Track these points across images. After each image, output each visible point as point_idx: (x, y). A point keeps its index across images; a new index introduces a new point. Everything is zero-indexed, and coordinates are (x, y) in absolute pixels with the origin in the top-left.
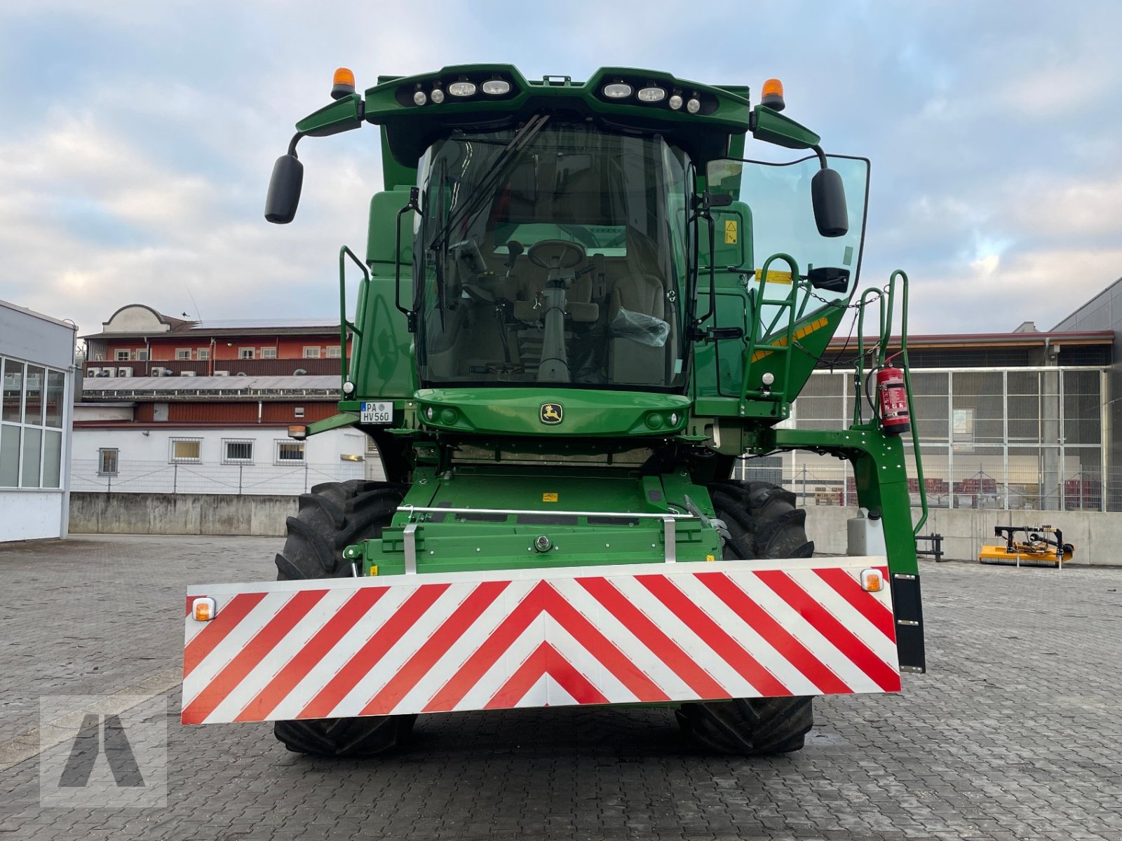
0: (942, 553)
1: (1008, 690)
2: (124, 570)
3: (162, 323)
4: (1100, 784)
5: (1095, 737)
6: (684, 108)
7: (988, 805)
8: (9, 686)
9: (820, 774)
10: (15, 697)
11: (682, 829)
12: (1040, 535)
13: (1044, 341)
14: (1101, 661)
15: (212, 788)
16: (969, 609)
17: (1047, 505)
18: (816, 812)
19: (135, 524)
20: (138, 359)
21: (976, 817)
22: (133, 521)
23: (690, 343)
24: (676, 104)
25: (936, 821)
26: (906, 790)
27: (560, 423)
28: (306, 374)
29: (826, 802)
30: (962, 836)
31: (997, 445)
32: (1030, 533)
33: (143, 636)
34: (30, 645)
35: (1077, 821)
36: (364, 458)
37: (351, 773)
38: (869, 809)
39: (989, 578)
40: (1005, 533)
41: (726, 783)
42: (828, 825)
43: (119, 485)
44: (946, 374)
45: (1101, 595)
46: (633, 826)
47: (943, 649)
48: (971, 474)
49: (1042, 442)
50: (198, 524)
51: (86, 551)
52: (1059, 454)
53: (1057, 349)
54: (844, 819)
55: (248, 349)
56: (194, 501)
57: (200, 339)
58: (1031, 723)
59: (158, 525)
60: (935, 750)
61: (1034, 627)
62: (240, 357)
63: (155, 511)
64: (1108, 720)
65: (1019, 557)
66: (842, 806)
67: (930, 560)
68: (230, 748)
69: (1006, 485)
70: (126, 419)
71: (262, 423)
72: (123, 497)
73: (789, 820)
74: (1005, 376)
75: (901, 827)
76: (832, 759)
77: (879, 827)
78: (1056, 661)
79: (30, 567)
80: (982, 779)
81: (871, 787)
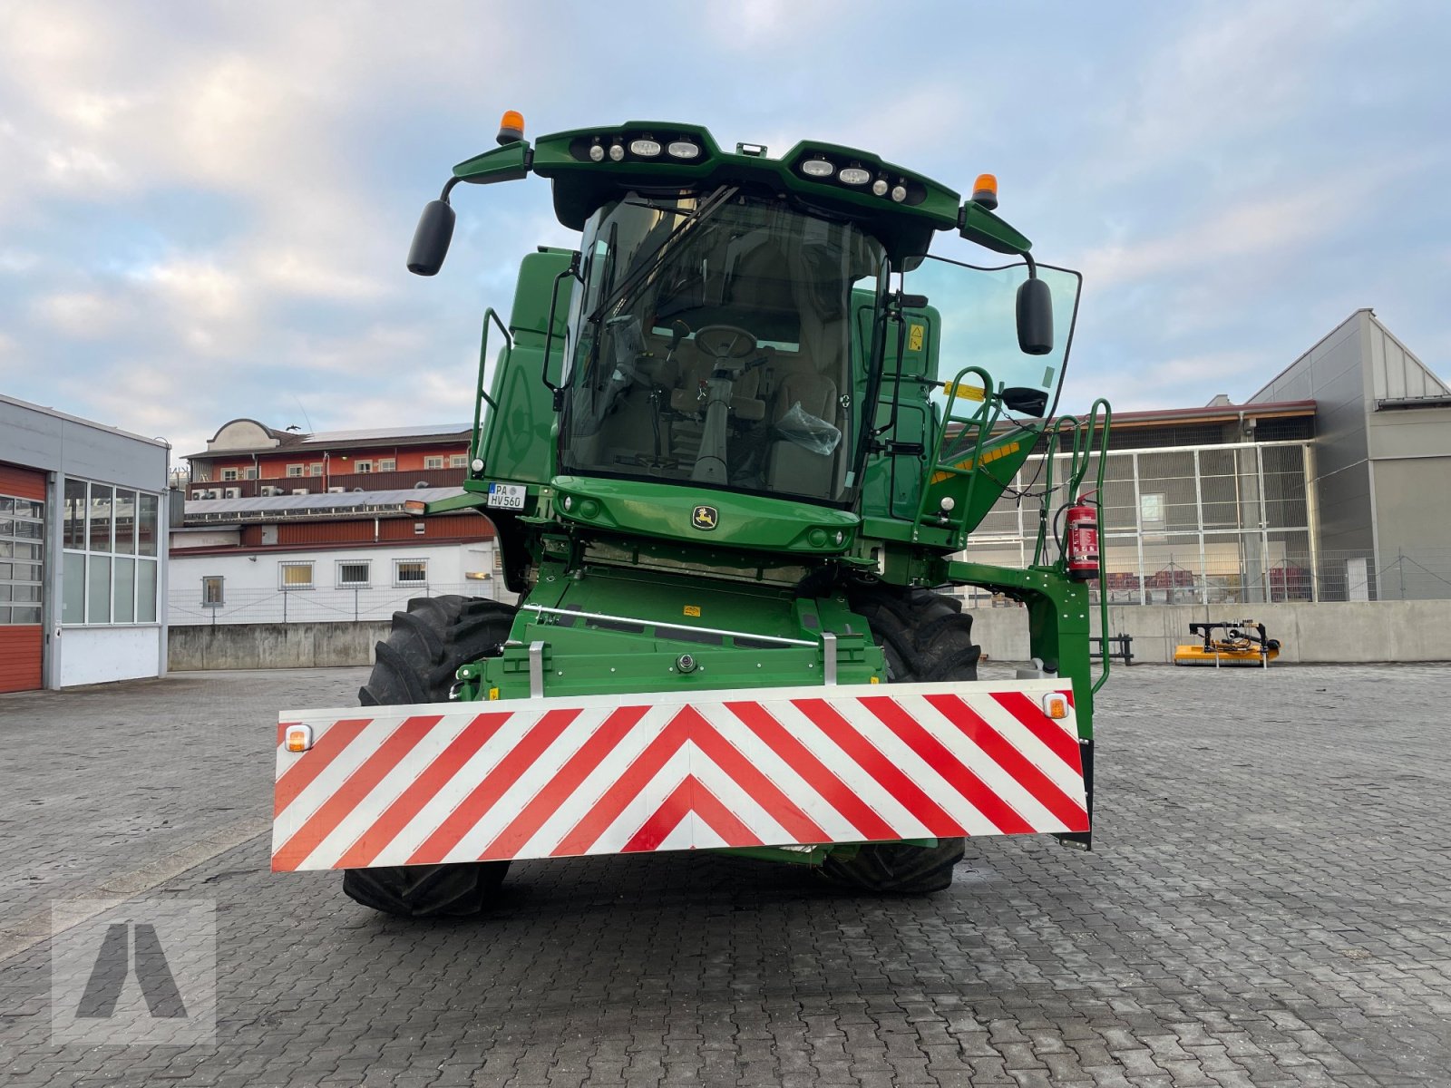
0: (1132, 656)
1: (1191, 810)
2: (221, 710)
3: (271, 437)
4: (1288, 918)
5: (1287, 861)
6: (888, 195)
7: (1154, 946)
8: (64, 845)
9: (963, 917)
10: (68, 859)
11: (794, 989)
12: (1241, 630)
13: (1238, 415)
14: (1301, 772)
15: (265, 957)
16: (1157, 718)
17: (1251, 598)
18: (954, 963)
19: (243, 658)
20: (246, 477)
21: (1139, 962)
22: (241, 654)
23: (864, 455)
24: (880, 190)
25: (1092, 968)
26: (1062, 932)
27: (714, 529)
28: (428, 487)
29: (967, 950)
30: (1120, 986)
31: (1192, 533)
32: (1229, 629)
33: (225, 784)
34: (98, 798)
35: (1257, 963)
36: (491, 576)
37: (425, 934)
38: (1015, 956)
39: (1182, 681)
40: (1201, 631)
41: (852, 931)
42: (965, 977)
43: (224, 617)
44: (1130, 457)
45: (1308, 696)
46: (737, 987)
47: (1122, 765)
48: (1161, 566)
49: (1242, 527)
50: (312, 655)
51: (185, 690)
52: (1262, 540)
53: (1253, 424)
54: (985, 970)
55: (365, 462)
56: (306, 631)
57: (312, 454)
58: (1214, 847)
59: (267, 658)
60: (1101, 883)
61: (1229, 736)
62: (357, 470)
63: (264, 643)
64: (1303, 841)
65: (1218, 656)
66: (984, 954)
67: (1120, 664)
68: (295, 910)
69: (1204, 576)
70: (231, 543)
71: (379, 541)
72: (229, 629)
73: (922, 974)
74: (1196, 454)
75: (1050, 977)
76: (980, 898)
77: (1026, 978)
78: (1249, 774)
79: (118, 710)
80: (1152, 916)
81: (1022, 931)
